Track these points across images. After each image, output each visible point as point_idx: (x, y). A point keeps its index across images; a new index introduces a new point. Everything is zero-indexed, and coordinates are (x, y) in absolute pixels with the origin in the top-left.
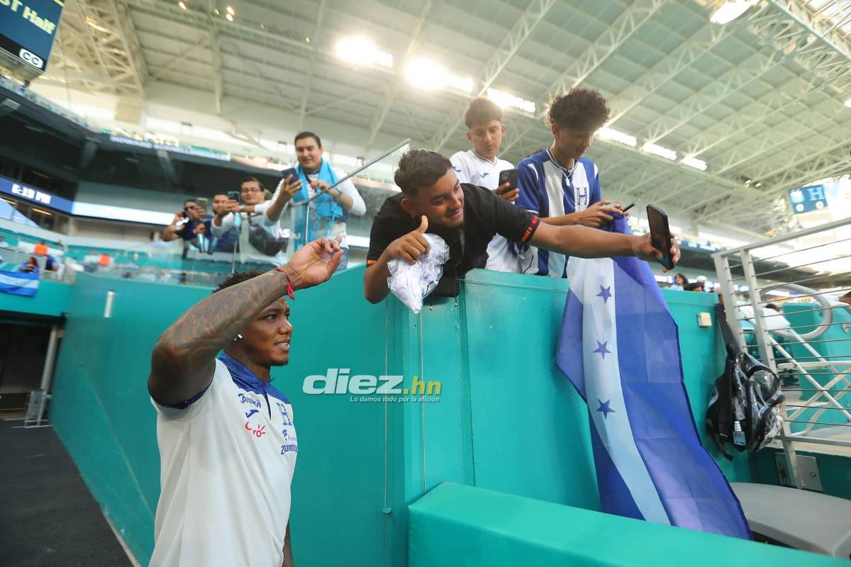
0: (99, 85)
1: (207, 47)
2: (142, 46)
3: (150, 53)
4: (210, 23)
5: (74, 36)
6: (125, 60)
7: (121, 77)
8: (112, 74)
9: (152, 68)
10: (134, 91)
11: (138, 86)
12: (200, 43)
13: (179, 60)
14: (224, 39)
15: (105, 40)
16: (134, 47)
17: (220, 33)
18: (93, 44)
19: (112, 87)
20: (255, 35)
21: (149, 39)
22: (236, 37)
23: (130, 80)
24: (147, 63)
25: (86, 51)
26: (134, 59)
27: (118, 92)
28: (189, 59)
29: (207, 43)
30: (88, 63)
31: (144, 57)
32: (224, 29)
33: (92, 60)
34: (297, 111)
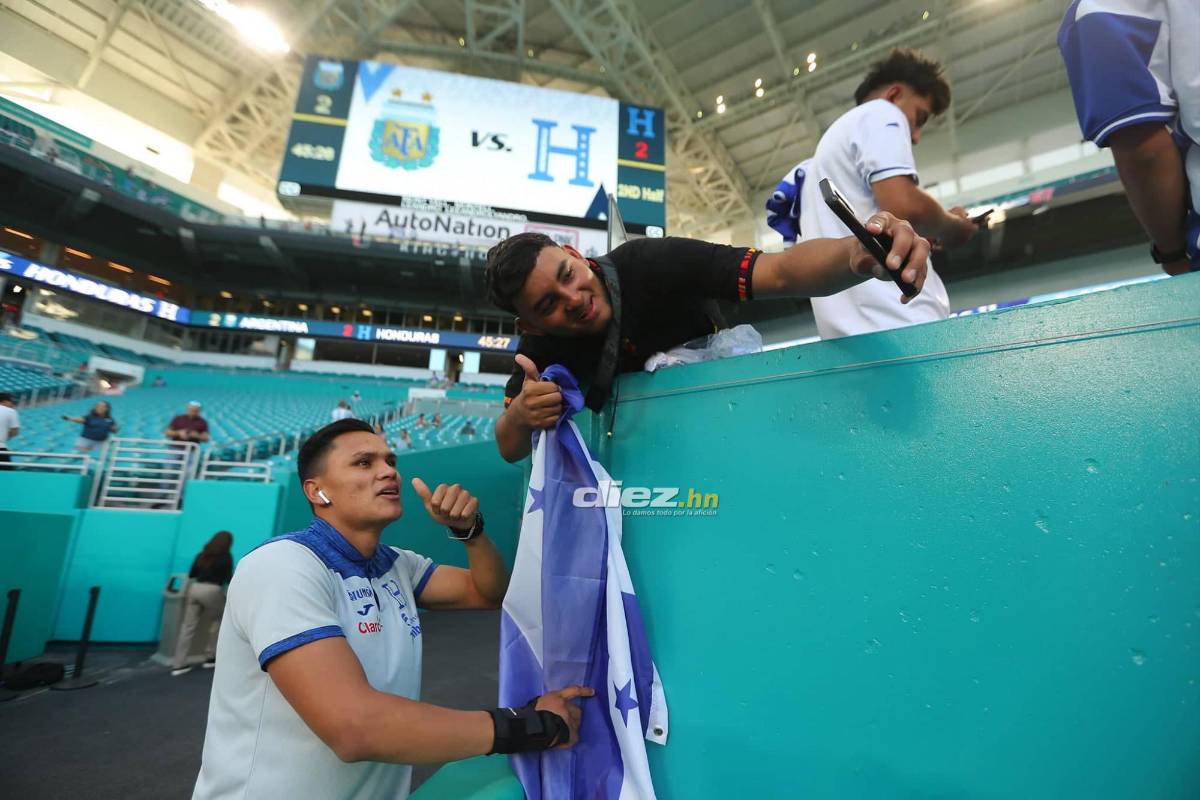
0: (713, 226)
1: (798, 120)
2: (737, 163)
3: (747, 165)
4: (792, 90)
5: (683, 191)
6: (726, 188)
7: (728, 206)
8: (719, 208)
9: (753, 180)
10: (742, 215)
11: (745, 208)
12: (789, 121)
13: (776, 153)
14: (815, 96)
15: (704, 180)
16: (731, 169)
17: (809, 92)
18: (697, 189)
19: (723, 221)
20: (849, 65)
21: (741, 151)
22: (828, 84)
23: (736, 205)
24: (747, 178)
25: (695, 199)
26: (734, 182)
27: (729, 223)
28: (785, 146)
29: (797, 115)
30: (699, 210)
31: (742, 172)
32: (809, 85)
33: (699, 204)
34: (943, 126)
